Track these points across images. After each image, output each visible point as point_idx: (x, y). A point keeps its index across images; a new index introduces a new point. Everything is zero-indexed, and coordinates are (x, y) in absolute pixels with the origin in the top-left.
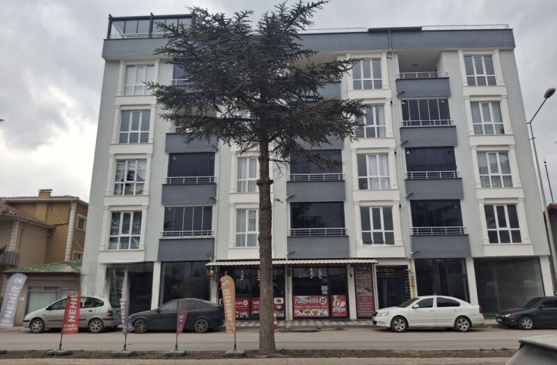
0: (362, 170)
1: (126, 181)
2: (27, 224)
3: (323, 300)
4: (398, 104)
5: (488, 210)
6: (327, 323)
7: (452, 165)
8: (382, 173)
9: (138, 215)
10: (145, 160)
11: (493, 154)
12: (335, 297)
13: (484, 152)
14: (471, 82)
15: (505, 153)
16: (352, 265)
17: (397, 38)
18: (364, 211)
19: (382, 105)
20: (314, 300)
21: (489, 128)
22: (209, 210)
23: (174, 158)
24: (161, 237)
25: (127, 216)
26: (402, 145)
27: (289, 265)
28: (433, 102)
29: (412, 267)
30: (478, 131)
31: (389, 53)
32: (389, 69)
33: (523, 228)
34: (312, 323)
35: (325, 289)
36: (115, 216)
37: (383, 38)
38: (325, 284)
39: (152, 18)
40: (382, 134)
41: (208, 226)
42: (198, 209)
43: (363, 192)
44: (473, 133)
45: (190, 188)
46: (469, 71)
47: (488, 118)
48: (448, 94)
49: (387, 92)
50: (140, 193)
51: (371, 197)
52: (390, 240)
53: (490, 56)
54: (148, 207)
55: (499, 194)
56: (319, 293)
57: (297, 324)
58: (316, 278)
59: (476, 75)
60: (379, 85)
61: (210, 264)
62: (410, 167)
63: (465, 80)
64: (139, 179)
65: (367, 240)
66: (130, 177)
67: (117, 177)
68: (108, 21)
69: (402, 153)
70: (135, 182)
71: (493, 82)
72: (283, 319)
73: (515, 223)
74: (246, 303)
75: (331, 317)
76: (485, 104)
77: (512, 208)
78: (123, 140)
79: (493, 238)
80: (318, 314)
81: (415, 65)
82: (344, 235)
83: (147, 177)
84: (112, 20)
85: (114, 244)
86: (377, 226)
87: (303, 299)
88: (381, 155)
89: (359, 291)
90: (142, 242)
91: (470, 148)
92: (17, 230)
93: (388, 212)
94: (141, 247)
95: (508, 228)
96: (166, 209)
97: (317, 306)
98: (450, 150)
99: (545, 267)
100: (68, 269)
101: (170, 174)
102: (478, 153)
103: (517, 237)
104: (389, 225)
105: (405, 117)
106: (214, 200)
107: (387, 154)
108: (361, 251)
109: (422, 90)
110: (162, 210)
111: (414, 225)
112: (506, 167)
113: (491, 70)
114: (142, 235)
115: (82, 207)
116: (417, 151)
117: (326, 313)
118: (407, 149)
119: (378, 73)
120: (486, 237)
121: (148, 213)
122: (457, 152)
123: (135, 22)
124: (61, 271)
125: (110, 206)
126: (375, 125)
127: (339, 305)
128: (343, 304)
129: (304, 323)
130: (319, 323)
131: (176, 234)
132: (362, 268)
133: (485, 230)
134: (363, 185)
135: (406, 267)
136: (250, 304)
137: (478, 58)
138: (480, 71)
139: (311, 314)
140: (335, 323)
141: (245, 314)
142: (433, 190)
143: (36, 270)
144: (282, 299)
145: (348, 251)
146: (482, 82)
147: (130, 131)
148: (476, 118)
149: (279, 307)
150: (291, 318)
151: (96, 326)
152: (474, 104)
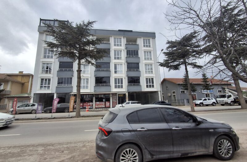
0: (115, 68)
1: (46, 70)
2: (13, 82)
3: (103, 103)
4: (126, 51)
5: (147, 79)
6: (104, 109)
7: (138, 68)
8: (121, 69)
9: (49, 80)
10: (52, 63)
11: (148, 65)
12: (107, 102)
13: (146, 65)
15: (151, 65)
16: (111, 93)
17: (126, 33)
18: (115, 79)
19: (121, 51)
20: (101, 103)
21: (148, 58)
22: (71, 78)
23: (61, 63)
24: (57, 86)
25: (46, 80)
26: (126, 62)
27: (94, 94)
28: (134, 51)
29: (127, 94)
31: (124, 37)
32: (124, 41)
33: (155, 84)
34: (100, 109)
35: (104, 100)
36: (42, 80)
37: (122, 33)
38: (104, 99)
39: (55, 21)
40: (121, 58)
41: (71, 83)
42: (68, 78)
43: (115, 74)
44: (144, 60)
45: (66, 72)
46: (144, 43)
47: (148, 56)
48: (139, 49)
49: (123, 47)
50: (50, 73)
51: (118, 76)
52: (122, 87)
53: (149, 40)
54: (53, 77)
55: (150, 75)
56: (102, 101)
57: (95, 109)
58: (101, 97)
59: (146, 44)
60: (121, 45)
61: (71, 94)
62: (128, 68)
63: (143, 46)
64: (50, 69)
65: (116, 87)
66: (47, 68)
67: (43, 69)
68: (40, 20)
69: (126, 64)
70: (49, 70)
71: (150, 46)
72: (92, 108)
73: (153, 83)
74: (82, 104)
75: (105, 107)
76: (147, 52)
77: (152, 79)
78: (45, 57)
79: (147, 86)
80: (102, 107)
81: (131, 41)
82: (110, 86)
83: (52, 68)
84: (41, 20)
85: (42, 88)
86: (119, 83)
87: (98, 103)
88: (121, 64)
89: (113, 100)
90: (50, 87)
91: (143, 63)
92: (10, 85)
93: (122, 80)
94: (50, 89)
95: (151, 84)
96: (58, 78)
98: (138, 64)
99: (159, 93)
100: (27, 95)
101: (59, 68)
102: (145, 65)
103: (153, 86)
104: (122, 83)
105: (127, 54)
106: (73, 76)
107: (122, 64)
108: (114, 90)
109: (132, 48)
110: (57, 78)
111: (128, 83)
112: (152, 69)
113: (149, 43)
114: (51, 85)
115: (32, 76)
116: (130, 64)
117: (104, 106)
118: (127, 63)
119: (121, 42)
120: (146, 86)
121: (52, 79)
122: (140, 65)
123: (49, 21)
124: (24, 96)
125: (41, 77)
126: (119, 56)
127: (107, 104)
128: (109, 104)
129: (97, 109)
130: (102, 109)
131: (61, 85)
132: (114, 94)
133: (145, 85)
134: (116, 72)
135: (126, 94)
136: (83, 105)
137: (146, 40)
139: (100, 107)
140: (106, 109)
141: (82, 107)
142: (133, 74)
143: (15, 96)
144: (92, 103)
145: (111, 90)
146: (147, 46)
147: (47, 55)
148: (145, 56)
149: (91, 105)
150: (95, 108)
151: (34, 112)
152: (145, 52)
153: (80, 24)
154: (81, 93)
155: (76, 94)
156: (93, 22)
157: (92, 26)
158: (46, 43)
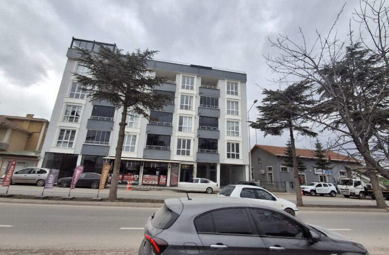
0: (181, 123)
1: (70, 115)
2: (14, 130)
3: (156, 177)
4: (199, 97)
5: (228, 144)
6: (155, 187)
7: (217, 125)
8: (189, 125)
9: (74, 132)
10: (81, 107)
11: (233, 122)
12: (162, 176)
13: (229, 122)
14: (228, 93)
15: (238, 123)
16: (171, 163)
17: (202, 70)
18: (179, 141)
19: (193, 97)
20: (152, 177)
21: (233, 112)
22: (109, 133)
23: (96, 108)
24: (84, 143)
25: (68, 132)
26: (198, 114)
27: (143, 161)
28: (213, 98)
29: (195, 166)
30: (228, 112)
31: (198, 76)
32: (197, 82)
33: (240, 153)
34: (149, 187)
35: (157, 173)
36: (62, 131)
37: (196, 69)
38: (157, 170)
39: (94, 42)
40: (191, 109)
41: (108, 140)
42: (104, 132)
43: (180, 132)
44: (226, 113)
45: (101, 122)
46: (228, 88)
47: (233, 108)
48: (219, 96)
49: (195, 92)
50: (76, 121)
51: (183, 135)
52: (188, 153)
53: (237, 83)
54: (80, 129)
55: (233, 139)
56: (155, 174)
57: (142, 187)
58: (153, 168)
59: (230, 90)
60: (192, 88)
61: (105, 158)
62: (200, 124)
63: (226, 92)
64: (77, 115)
65: (178, 153)
66: (73, 113)
67: (66, 114)
68: (72, 40)
69: (198, 118)
70: (75, 116)
71: (236, 94)
72: (137, 184)
73: (238, 151)
74: (121, 176)
75: (158, 185)
76: (233, 102)
77: (238, 145)
78: (71, 96)
79: (228, 156)
80: (153, 183)
81: (208, 83)
82: (169, 150)
83: (81, 114)
84: (74, 39)
85: (59, 144)
86: (184, 147)
87: (147, 176)
88: (190, 117)
89: (172, 174)
90: (74, 145)
91: (225, 119)
92: (9, 134)
93: (189, 141)
94: (73, 147)
95: (235, 153)
96: (88, 130)
97: (153, 179)
98: (217, 119)
99: (247, 169)
100: (33, 154)
101: (92, 115)
102: (228, 121)
103: (238, 157)
104: (189, 147)
105: (201, 103)
106: (112, 129)
107: (192, 118)
108: (175, 157)
109: (209, 93)
110: (86, 131)
111: (199, 148)
112: (237, 128)
113: (236, 89)
114: (74, 142)
115: (48, 123)
116: (204, 118)
117: (157, 183)
118: (200, 116)
119: (192, 84)
120: (226, 155)
121: (79, 131)
122: (220, 120)
123: (86, 43)
124: (29, 155)
125: (60, 126)
126: (188, 105)
127: (163, 179)
128: (165, 179)
129: (145, 187)
130: (152, 187)
131: (92, 143)
132: (175, 165)
133: (226, 153)
134: (180, 129)
135: (193, 165)
136: (123, 177)
137: (232, 83)
138: (232, 89)
139: (150, 183)
140: (159, 188)
141: (120, 181)
142: (208, 135)
143: (14, 153)
144: (138, 176)
145: (170, 157)
146: (232, 93)
147: (76, 92)
148: (228, 107)
149: (136, 179)
150: (141, 184)
151: (41, 183)
152: (228, 102)
153: (133, 54)
154: (122, 159)
155: (114, 158)
156: (154, 52)
157: (151, 57)
158: (77, 76)
